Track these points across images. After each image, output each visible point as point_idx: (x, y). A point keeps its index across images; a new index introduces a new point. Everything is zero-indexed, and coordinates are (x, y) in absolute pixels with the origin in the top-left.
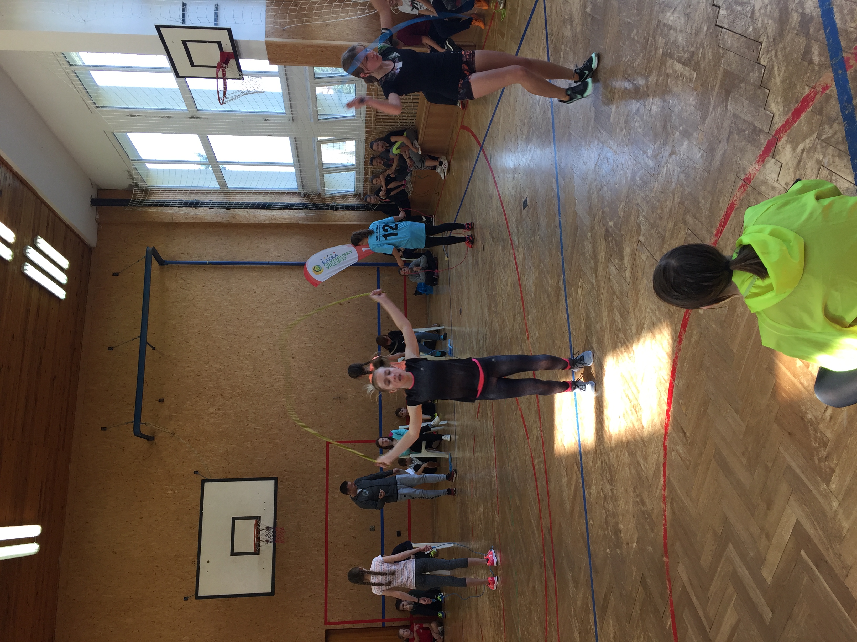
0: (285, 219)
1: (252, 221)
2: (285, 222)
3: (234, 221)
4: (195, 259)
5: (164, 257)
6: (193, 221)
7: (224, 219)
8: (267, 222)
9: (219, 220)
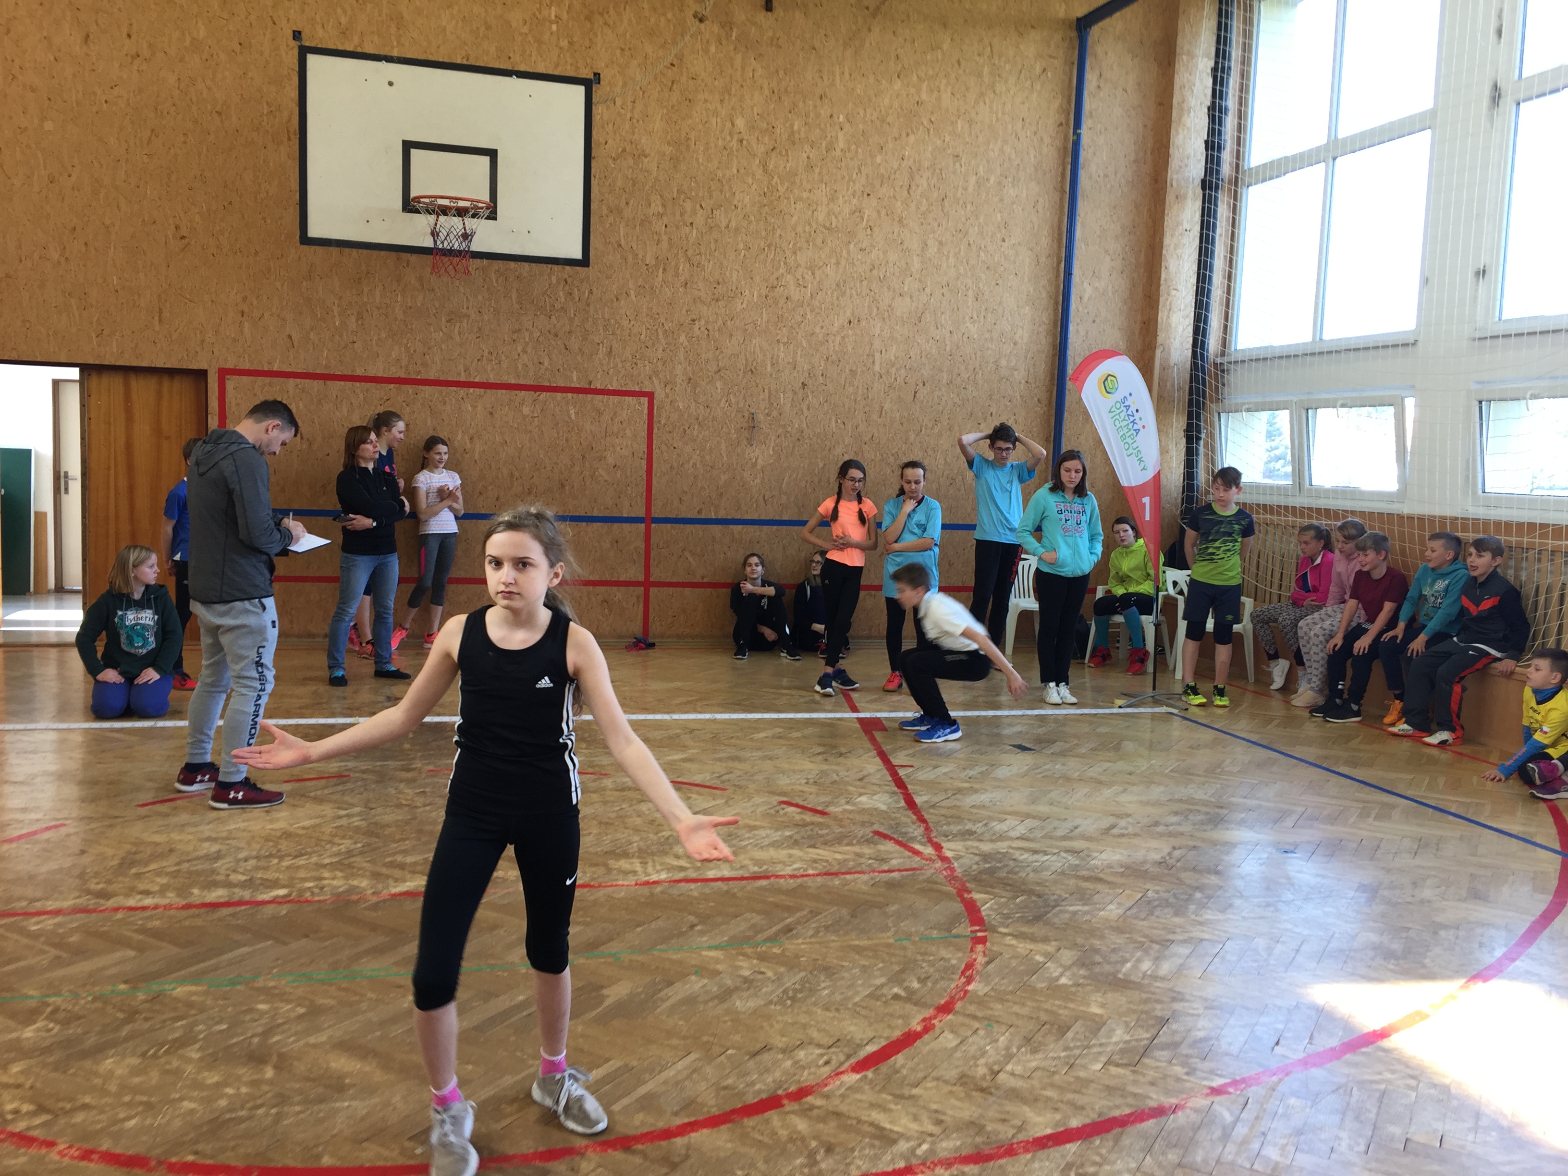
0: (1168, 317)
1: (1167, 241)
2: (1162, 316)
3: (1170, 198)
4: (1088, 104)
5: (1095, 31)
6: (1175, 102)
7: (1175, 177)
8: (1163, 276)
9: (1174, 163)
